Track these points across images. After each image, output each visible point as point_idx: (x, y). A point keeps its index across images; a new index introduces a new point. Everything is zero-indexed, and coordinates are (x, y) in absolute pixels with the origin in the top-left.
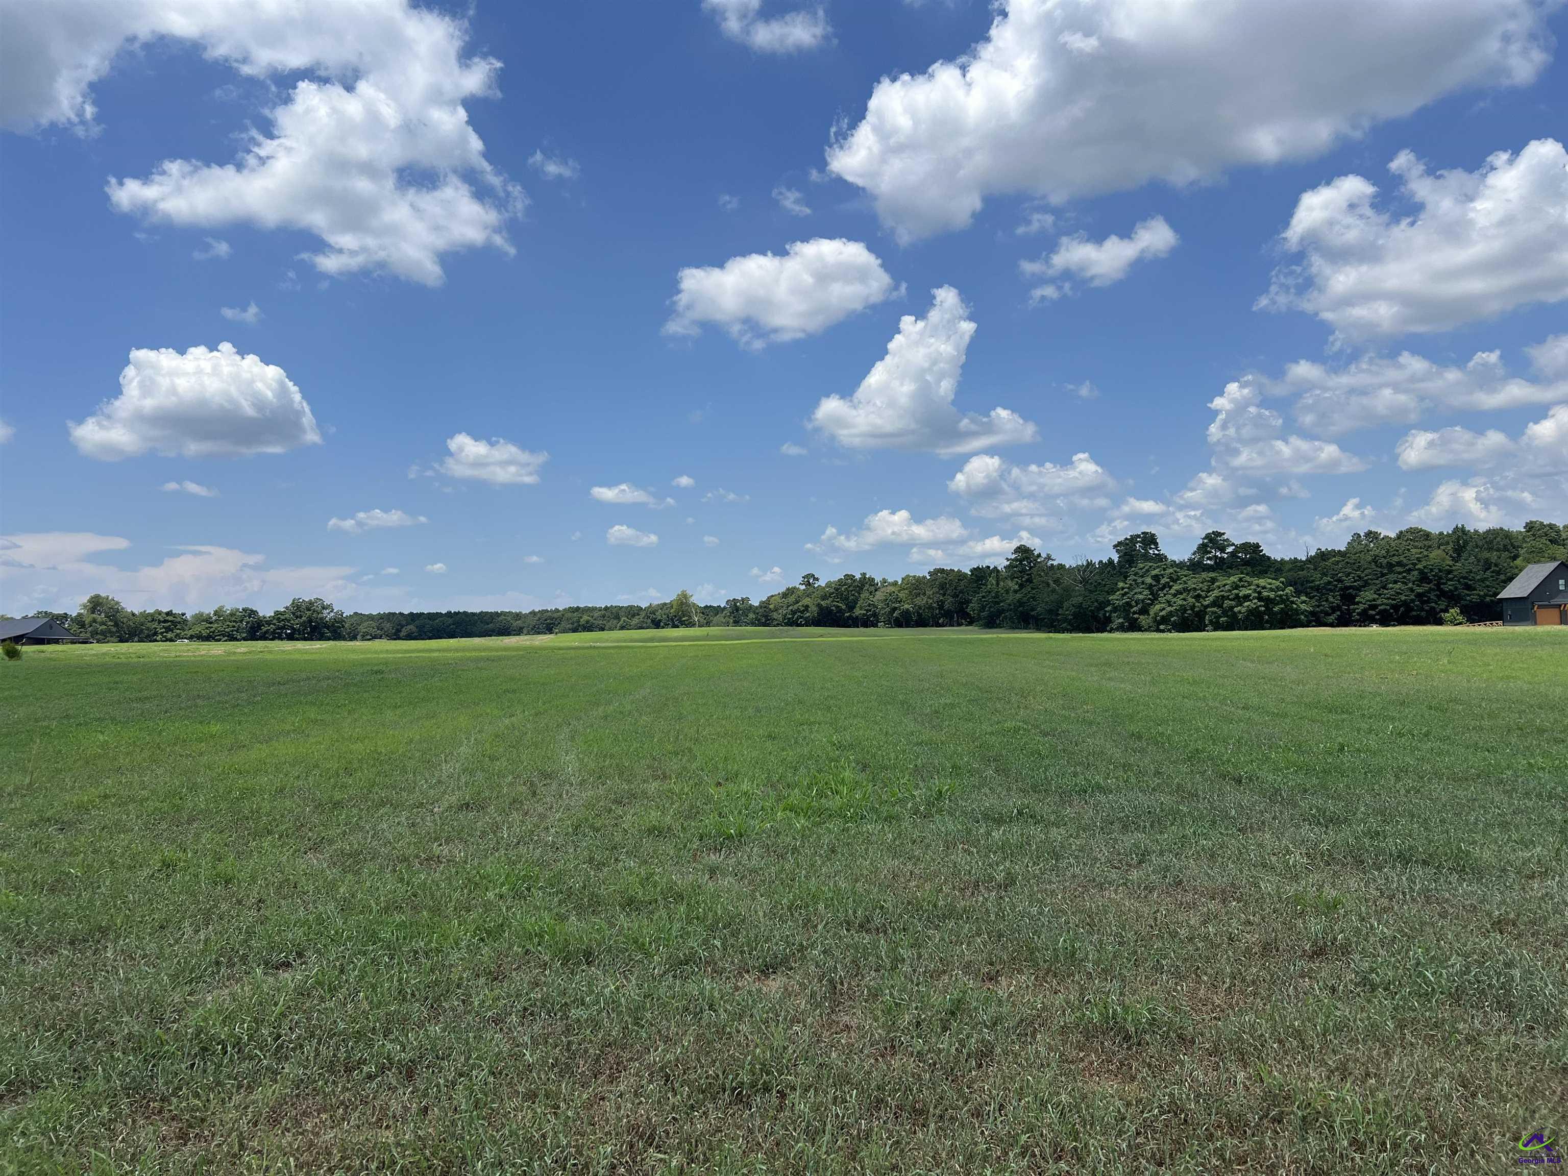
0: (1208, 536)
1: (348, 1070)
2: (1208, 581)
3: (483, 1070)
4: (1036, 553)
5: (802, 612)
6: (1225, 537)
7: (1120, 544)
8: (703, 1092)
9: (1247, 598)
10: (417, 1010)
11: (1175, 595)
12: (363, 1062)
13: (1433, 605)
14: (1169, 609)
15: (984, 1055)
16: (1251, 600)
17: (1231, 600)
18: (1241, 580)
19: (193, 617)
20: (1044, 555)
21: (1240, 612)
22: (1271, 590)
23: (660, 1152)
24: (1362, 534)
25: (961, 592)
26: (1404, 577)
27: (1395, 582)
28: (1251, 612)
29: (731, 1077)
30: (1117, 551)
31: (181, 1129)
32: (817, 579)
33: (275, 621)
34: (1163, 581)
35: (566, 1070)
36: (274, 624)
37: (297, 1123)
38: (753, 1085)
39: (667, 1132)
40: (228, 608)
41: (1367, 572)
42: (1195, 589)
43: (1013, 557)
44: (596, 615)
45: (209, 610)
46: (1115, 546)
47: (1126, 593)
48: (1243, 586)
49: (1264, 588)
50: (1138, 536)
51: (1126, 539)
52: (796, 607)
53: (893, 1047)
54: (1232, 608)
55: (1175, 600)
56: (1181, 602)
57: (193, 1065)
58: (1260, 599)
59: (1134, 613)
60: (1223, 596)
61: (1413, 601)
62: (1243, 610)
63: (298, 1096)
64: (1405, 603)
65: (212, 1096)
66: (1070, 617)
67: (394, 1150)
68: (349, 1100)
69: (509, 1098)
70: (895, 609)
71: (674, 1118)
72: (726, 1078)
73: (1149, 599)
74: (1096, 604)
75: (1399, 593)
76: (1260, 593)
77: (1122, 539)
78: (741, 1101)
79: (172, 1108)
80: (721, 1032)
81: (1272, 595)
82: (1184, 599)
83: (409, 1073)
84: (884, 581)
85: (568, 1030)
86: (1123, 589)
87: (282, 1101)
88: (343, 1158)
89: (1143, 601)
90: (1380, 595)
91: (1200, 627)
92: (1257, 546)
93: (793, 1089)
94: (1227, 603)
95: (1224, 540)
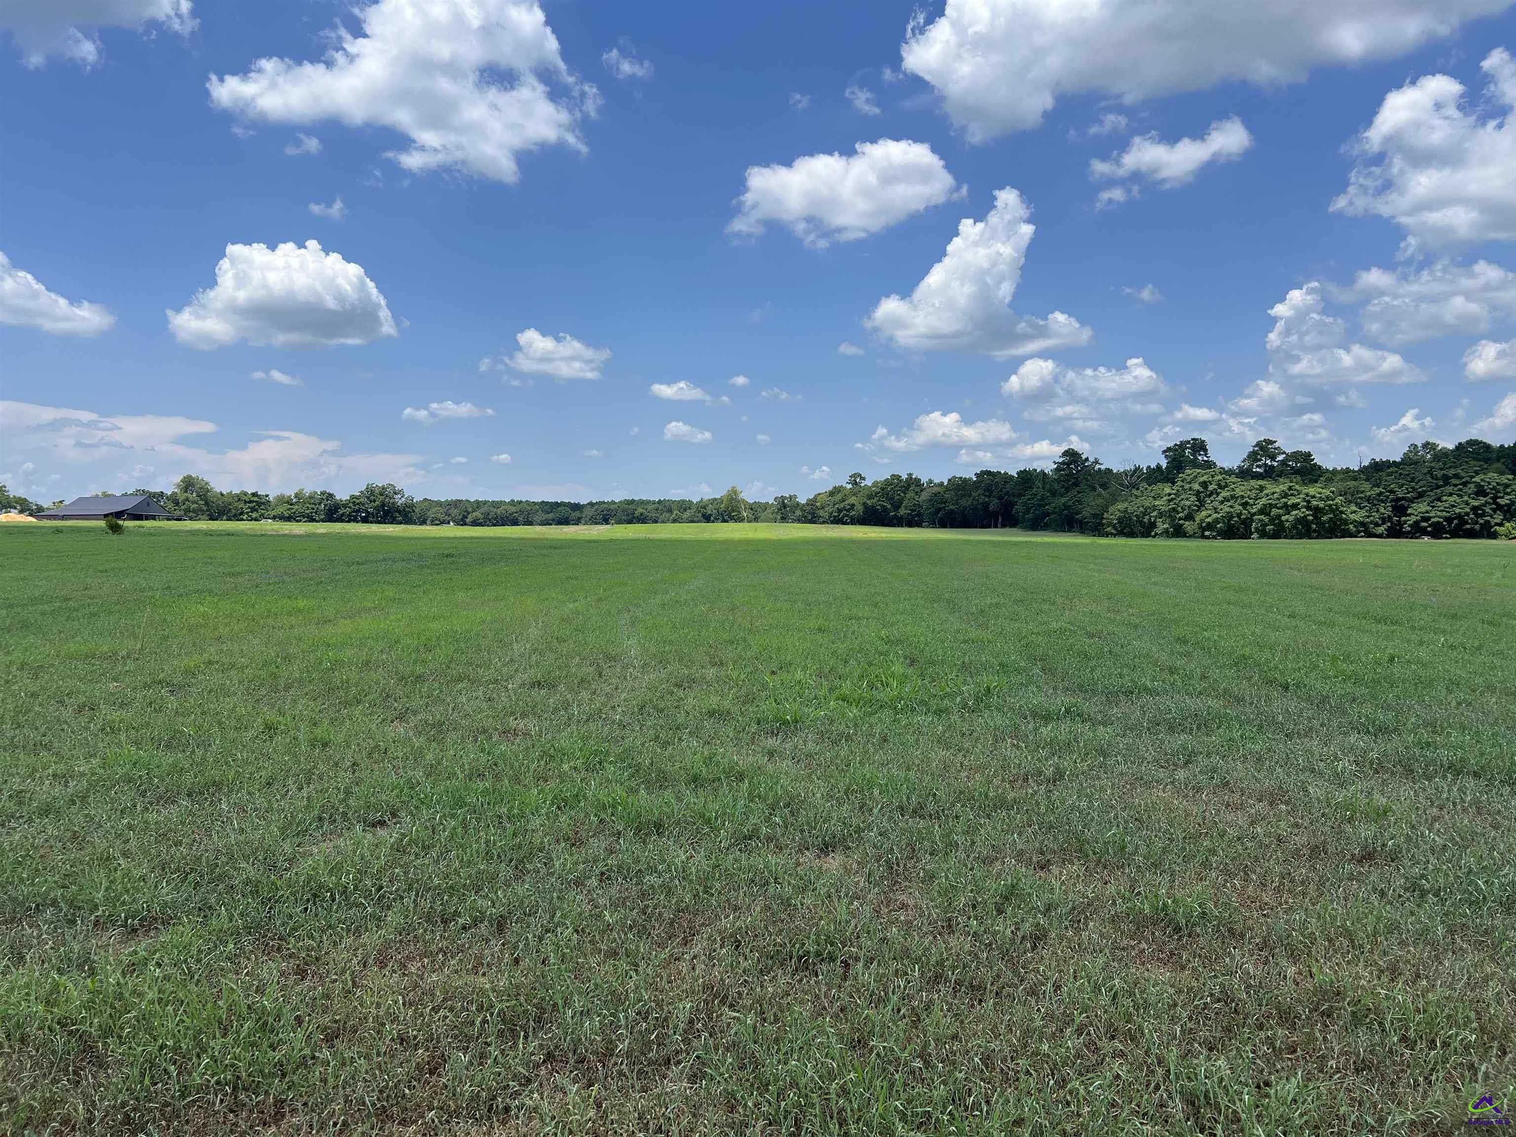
0: (1258, 444)
1: (445, 922)
2: (1257, 489)
3: (567, 928)
4: (1084, 457)
5: (848, 510)
6: (1276, 445)
7: (1169, 449)
8: (772, 958)
9: (1295, 506)
10: (505, 871)
11: (1222, 502)
12: (457, 914)
13: (1488, 518)
14: (1215, 516)
15: (1038, 938)
16: (1299, 509)
17: (1278, 508)
18: (1290, 488)
19: (275, 498)
20: (1091, 459)
21: (1287, 521)
22: (1321, 499)
23: (734, 1011)
24: (1420, 445)
25: (1007, 493)
26: (1460, 490)
27: (1451, 495)
28: (1298, 521)
29: (797, 946)
30: (1166, 457)
31: (298, 966)
32: (864, 479)
33: (351, 505)
34: (1211, 488)
35: (643, 932)
36: (350, 508)
37: (403, 966)
38: (818, 954)
39: (740, 994)
40: (307, 491)
41: (1421, 483)
42: (1243, 497)
43: (1061, 460)
44: (650, 507)
45: (290, 492)
46: (1164, 452)
47: (1172, 499)
48: (1292, 495)
49: (1313, 497)
50: (1188, 442)
51: (1176, 445)
52: (842, 505)
53: (950, 926)
54: (1279, 516)
55: (1222, 506)
56: (1228, 509)
57: (306, 909)
58: (1308, 508)
59: (1180, 519)
60: (1271, 505)
61: (1467, 514)
62: (1291, 518)
63: (401, 941)
64: (1459, 517)
65: (325, 938)
66: (1115, 522)
67: (490, 994)
68: (447, 948)
69: (592, 954)
70: (939, 510)
71: (745, 980)
72: (793, 946)
73: (1196, 505)
74: (1141, 509)
75: (1453, 506)
76: (1309, 502)
77: (1171, 444)
78: (807, 968)
79: (290, 946)
80: (786, 903)
81: (1321, 504)
82: (1231, 507)
83: (500, 925)
84: (931, 481)
85: (643, 895)
86: (1170, 495)
87: (387, 944)
88: (445, 1000)
89: (1189, 507)
90: (1433, 507)
91: (1246, 535)
92: (1309, 455)
93: (857, 959)
94: (1274, 512)
95: (1275, 449)
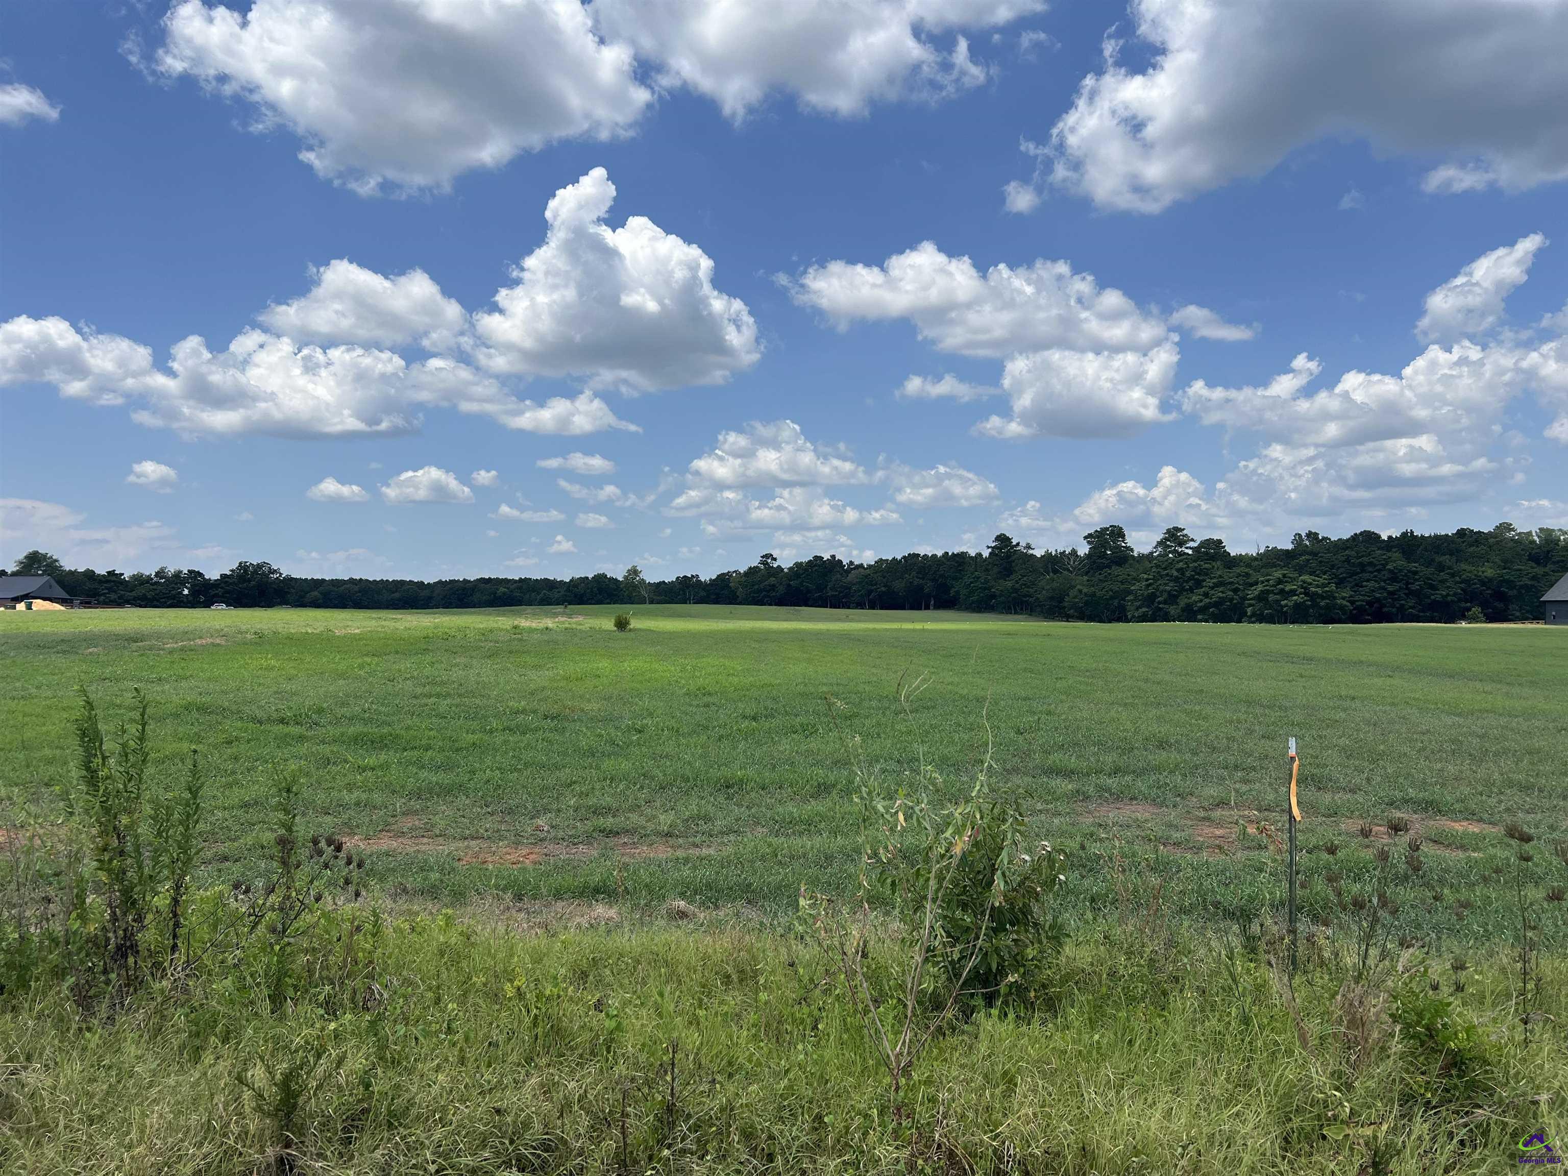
0: (1168, 531)
4: (1014, 542)
6: (1185, 532)
7: (1090, 536)
9: (1293, 593)
11: (1212, 588)
14: (1207, 600)
16: (1298, 595)
19: (130, 577)
20: (1023, 544)
30: (1088, 542)
32: (775, 559)
33: (223, 585)
43: (993, 545)
46: (1085, 538)
48: (1286, 582)
49: (1310, 584)
50: (1107, 529)
51: (1096, 531)
54: (1278, 601)
55: (1213, 592)
56: (1220, 595)
58: (1306, 594)
60: (1267, 590)
62: (1290, 604)
76: (1305, 588)
77: (1092, 531)
81: (1319, 590)
82: (1222, 592)
84: (852, 563)
92: (1220, 542)
95: (1183, 536)
